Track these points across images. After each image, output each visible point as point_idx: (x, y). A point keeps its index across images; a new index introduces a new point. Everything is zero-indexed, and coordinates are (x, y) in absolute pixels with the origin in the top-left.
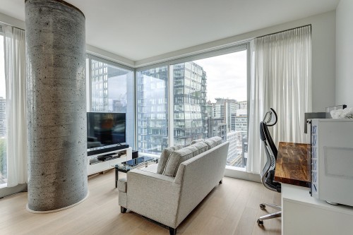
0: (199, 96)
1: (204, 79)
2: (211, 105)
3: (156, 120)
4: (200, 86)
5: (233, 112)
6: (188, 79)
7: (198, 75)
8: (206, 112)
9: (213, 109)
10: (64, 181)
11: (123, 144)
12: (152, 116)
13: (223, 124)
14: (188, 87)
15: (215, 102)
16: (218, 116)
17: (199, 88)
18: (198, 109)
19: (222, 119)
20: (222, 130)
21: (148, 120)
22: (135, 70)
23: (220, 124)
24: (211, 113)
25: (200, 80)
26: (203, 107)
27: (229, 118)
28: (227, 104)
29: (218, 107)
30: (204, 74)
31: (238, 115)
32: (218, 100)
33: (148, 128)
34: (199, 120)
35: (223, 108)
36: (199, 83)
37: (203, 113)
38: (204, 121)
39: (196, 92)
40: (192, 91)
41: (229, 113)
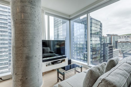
0: (99, 34)
1: (101, 26)
2: (104, 38)
3: (80, 44)
4: (99, 29)
5: (116, 40)
6: (93, 27)
7: (98, 25)
8: (102, 40)
9: (105, 39)
10: (26, 79)
11: (64, 56)
12: (78, 43)
13: (111, 46)
14: (93, 30)
15: (107, 36)
16: (108, 42)
17: (99, 30)
18: (99, 39)
19: (110, 44)
20: (111, 48)
21: (77, 44)
22: (70, 20)
23: (109, 46)
24: (104, 41)
25: (99, 27)
26: (101, 38)
27: (114, 43)
28: (113, 37)
29: (108, 38)
30: (101, 24)
31: (119, 41)
32: (108, 35)
33: (77, 47)
34: (99, 44)
35: (111, 39)
36: (99, 28)
37: (100, 41)
38: (101, 44)
39: (97, 32)
40: (95, 32)
41: (114, 41)
